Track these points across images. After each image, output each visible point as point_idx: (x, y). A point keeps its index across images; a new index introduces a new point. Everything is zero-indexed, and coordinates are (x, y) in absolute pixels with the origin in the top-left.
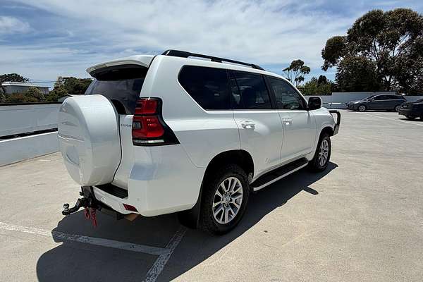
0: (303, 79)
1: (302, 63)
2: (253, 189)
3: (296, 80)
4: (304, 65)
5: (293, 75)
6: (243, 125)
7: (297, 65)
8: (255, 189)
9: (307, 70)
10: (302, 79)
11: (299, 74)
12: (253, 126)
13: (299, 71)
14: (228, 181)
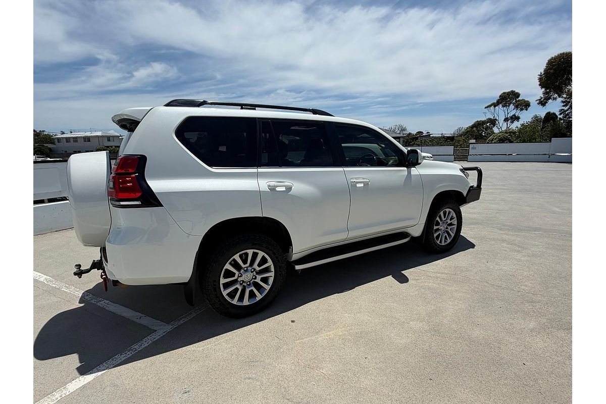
0: (518, 118)
1: (517, 95)
2: (294, 267)
3: (506, 120)
4: (520, 98)
5: (501, 113)
6: (269, 186)
7: (508, 98)
8: (298, 267)
9: (526, 105)
10: (515, 118)
11: (512, 111)
12: (289, 189)
13: (512, 106)
14: (247, 254)
